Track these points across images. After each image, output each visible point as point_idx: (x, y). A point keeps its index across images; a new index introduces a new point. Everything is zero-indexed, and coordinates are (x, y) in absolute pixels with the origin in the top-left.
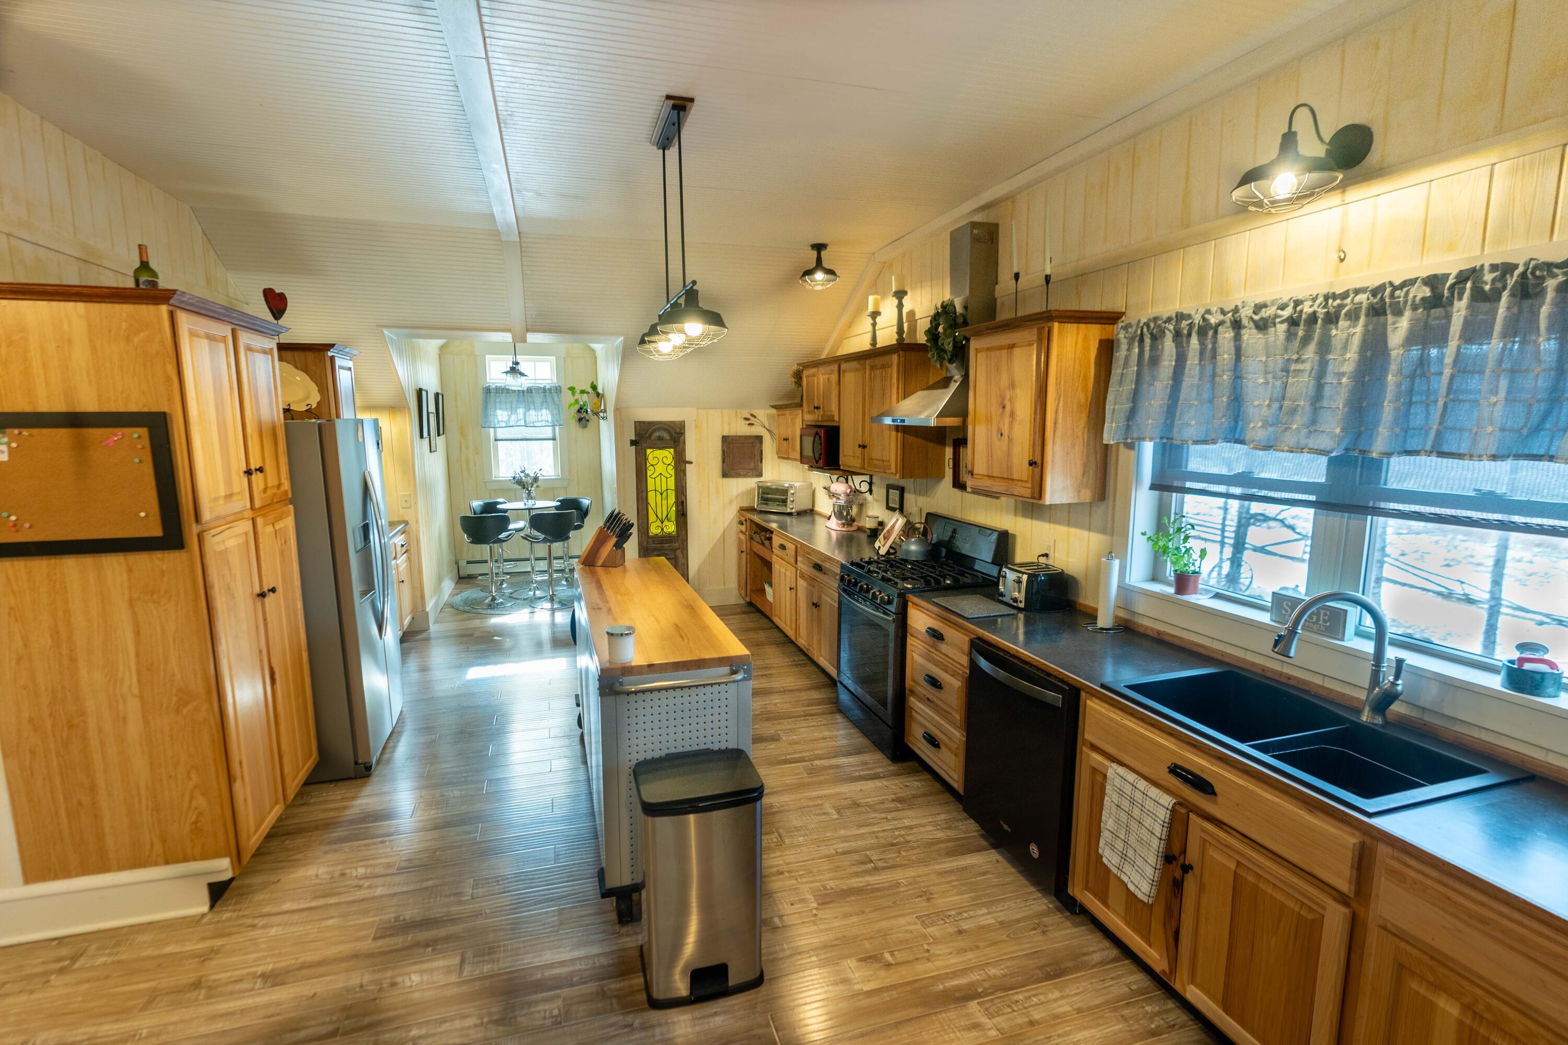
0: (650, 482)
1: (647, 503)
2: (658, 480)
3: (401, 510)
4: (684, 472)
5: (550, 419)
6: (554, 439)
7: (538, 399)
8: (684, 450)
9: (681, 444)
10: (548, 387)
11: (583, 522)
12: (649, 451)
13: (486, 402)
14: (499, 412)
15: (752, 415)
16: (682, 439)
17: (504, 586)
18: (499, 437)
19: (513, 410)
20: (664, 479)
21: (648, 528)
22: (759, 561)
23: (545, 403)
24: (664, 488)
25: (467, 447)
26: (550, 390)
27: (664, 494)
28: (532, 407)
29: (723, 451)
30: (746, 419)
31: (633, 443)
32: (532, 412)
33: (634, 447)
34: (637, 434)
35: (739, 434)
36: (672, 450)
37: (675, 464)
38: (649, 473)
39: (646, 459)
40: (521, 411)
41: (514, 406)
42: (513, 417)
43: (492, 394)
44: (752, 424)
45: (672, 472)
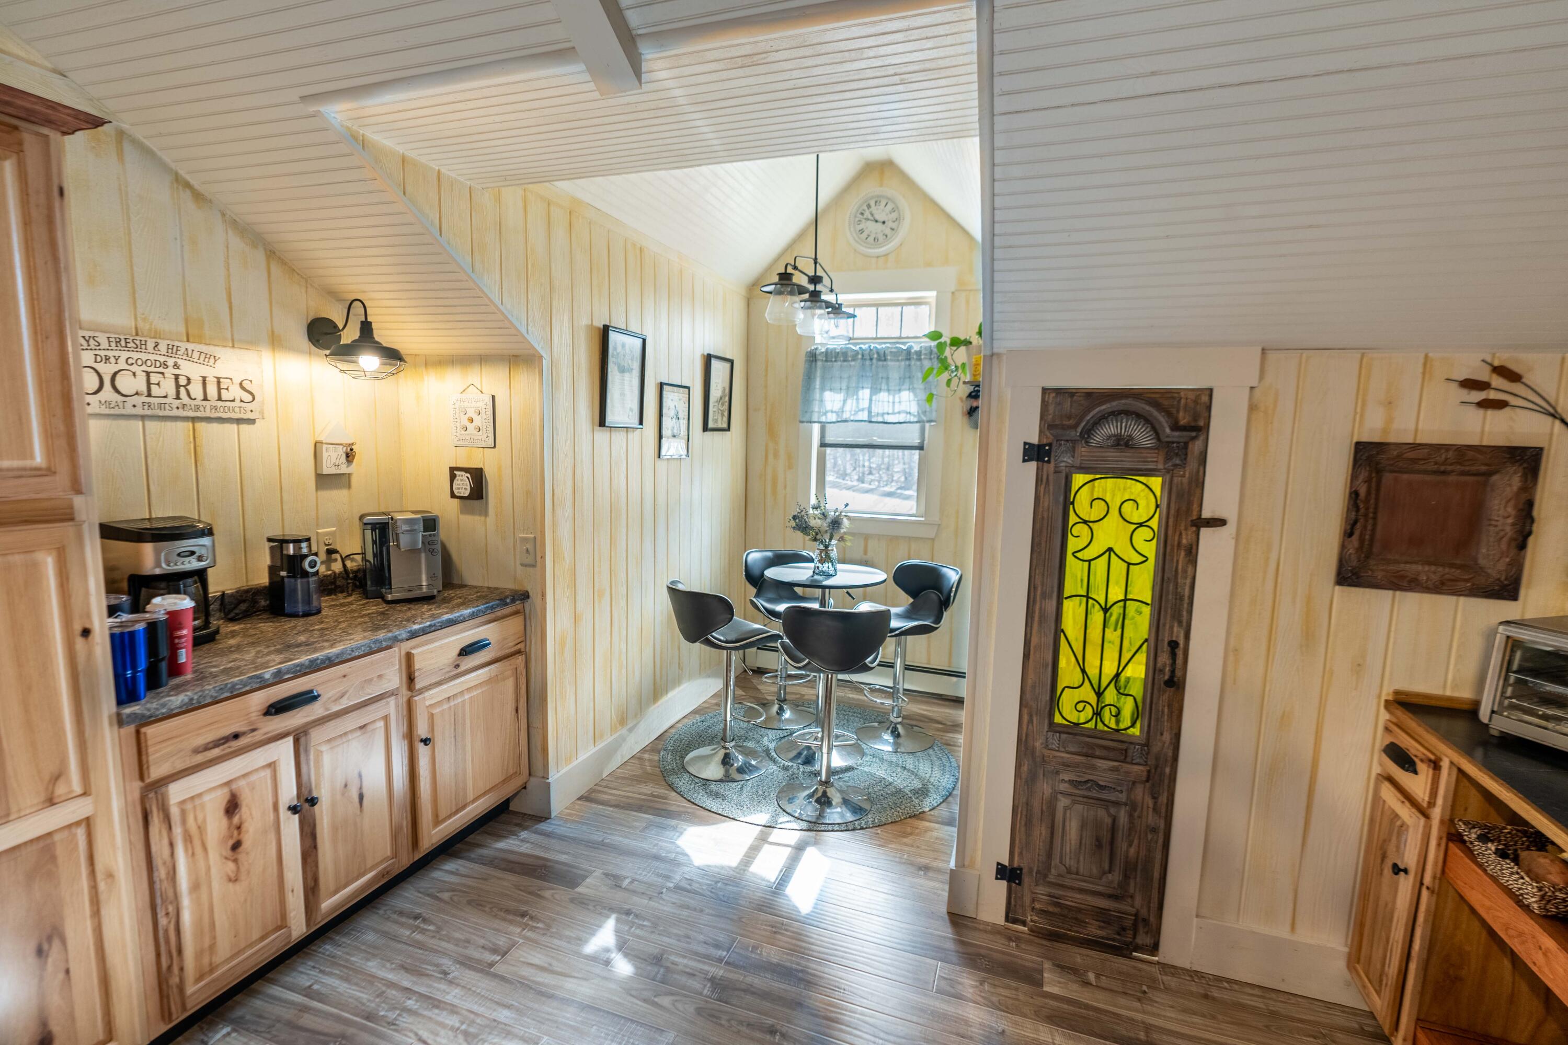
0: (1074, 570)
1: (1059, 631)
2: (1100, 566)
3: (519, 568)
4: (1192, 553)
5: (914, 409)
6: (920, 448)
7: (895, 369)
8: (1198, 483)
9: (1192, 464)
10: (916, 348)
11: (938, 619)
12: (1079, 479)
13: (809, 378)
14: (828, 395)
15: (1501, 371)
16: (1196, 446)
17: (787, 714)
18: (829, 439)
19: (851, 391)
20: (1118, 567)
21: (1054, 701)
22: (1484, 934)
23: (907, 379)
24: (1116, 593)
25: (776, 455)
26: (919, 353)
27: (1116, 611)
28: (884, 386)
29: (1354, 495)
30: (1470, 384)
31: (1033, 453)
32: (883, 396)
33: (1033, 465)
34: (1047, 424)
35: (1422, 439)
36: (1156, 482)
37: (1165, 525)
38: (1073, 544)
39: (1068, 503)
40: (865, 393)
41: (853, 384)
42: (850, 405)
43: (819, 364)
44: (1500, 405)
45: (1150, 550)
